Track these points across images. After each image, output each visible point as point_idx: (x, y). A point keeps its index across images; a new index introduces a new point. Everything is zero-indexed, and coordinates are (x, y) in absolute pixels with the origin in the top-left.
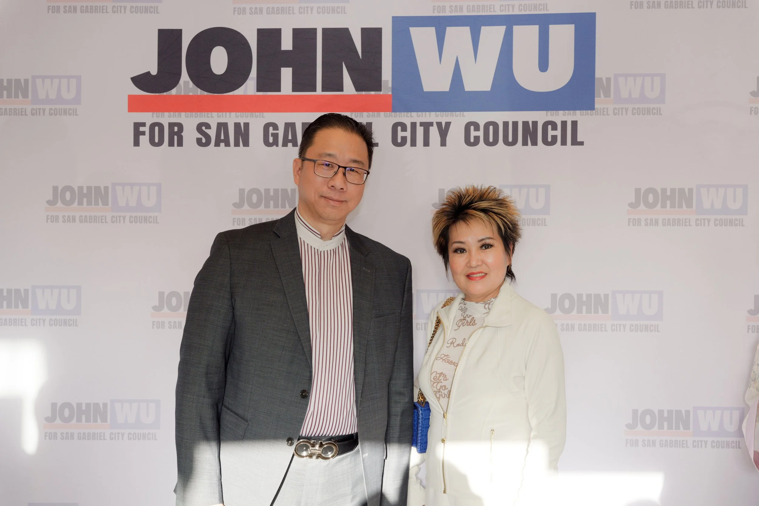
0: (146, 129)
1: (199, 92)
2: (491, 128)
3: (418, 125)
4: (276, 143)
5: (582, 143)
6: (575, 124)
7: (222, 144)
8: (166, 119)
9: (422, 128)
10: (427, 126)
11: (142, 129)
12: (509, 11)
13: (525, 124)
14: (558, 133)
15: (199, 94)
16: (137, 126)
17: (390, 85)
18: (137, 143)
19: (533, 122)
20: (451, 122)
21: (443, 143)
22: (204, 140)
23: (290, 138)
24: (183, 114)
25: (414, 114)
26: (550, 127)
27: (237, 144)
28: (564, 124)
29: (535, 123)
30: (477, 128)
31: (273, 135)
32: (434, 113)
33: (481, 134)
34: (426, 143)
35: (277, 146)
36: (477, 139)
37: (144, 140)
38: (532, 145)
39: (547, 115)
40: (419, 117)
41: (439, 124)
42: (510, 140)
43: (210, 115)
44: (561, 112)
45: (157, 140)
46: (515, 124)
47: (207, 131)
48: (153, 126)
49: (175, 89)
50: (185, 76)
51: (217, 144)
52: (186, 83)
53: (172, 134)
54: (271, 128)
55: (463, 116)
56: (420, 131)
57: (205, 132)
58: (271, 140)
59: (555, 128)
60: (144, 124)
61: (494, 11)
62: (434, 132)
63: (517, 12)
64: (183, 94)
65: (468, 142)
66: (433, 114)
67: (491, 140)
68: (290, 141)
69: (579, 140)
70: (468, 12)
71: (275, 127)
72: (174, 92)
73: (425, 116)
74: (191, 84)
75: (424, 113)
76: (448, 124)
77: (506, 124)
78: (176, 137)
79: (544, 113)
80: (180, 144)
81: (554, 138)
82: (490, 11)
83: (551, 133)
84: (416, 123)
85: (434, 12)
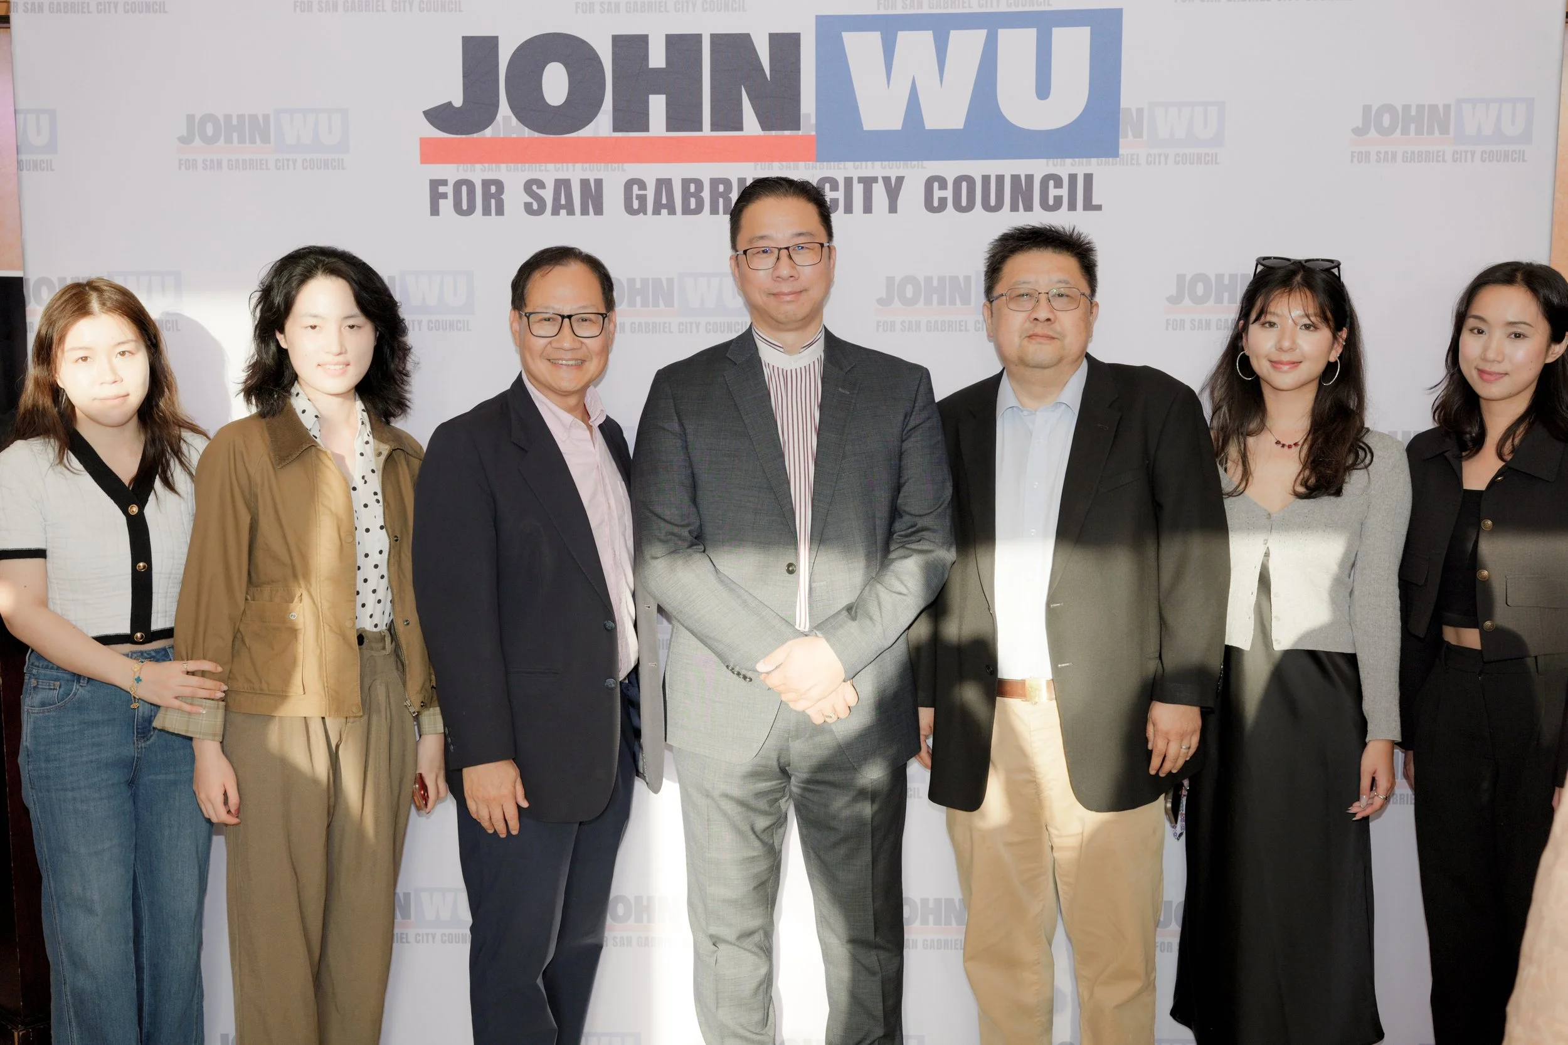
0: (449, 190)
1: (527, 132)
2: (964, 184)
3: (855, 181)
4: (643, 209)
5: (1099, 208)
6: (1088, 178)
7: (563, 212)
8: (478, 174)
9: (861, 185)
10: (868, 182)
11: (442, 189)
12: (992, 6)
13: (1015, 179)
14: (1064, 192)
15: (527, 136)
16: (435, 184)
17: (813, 121)
18: (435, 211)
19: (1027, 176)
20: (903, 177)
21: (893, 209)
22: (535, 206)
23: (664, 201)
24: (503, 166)
25: (849, 164)
26: (1051, 183)
27: (584, 212)
28: (1073, 178)
29: (1030, 178)
30: (943, 185)
31: (639, 197)
32: (880, 163)
33: (948, 194)
34: (868, 209)
35: (645, 213)
36: (943, 201)
37: (447, 205)
38: (1025, 210)
39: (1047, 165)
40: (856, 170)
41: (887, 180)
42: (993, 202)
43: (543, 168)
44: (1068, 161)
45: (465, 207)
46: (1000, 179)
47: (540, 192)
48: (458, 185)
49: (490, 128)
50: (504, 108)
51: (555, 212)
52: (504, 118)
53: (487, 196)
54: (635, 187)
55: (923, 167)
56: (858, 190)
57: (537, 193)
58: (636, 205)
59: (1059, 183)
60: (444, 183)
61: (970, 7)
62: (879, 190)
63: (1003, 8)
64: (502, 136)
65: (929, 207)
66: (878, 164)
67: (964, 203)
68: (664, 206)
69: (1095, 202)
70: (930, 7)
71: (642, 185)
72: (488, 132)
73: (866, 168)
74: (514, 120)
75: (864, 163)
76: (900, 180)
77: (986, 179)
78: (493, 201)
79: (1044, 161)
80: (500, 211)
81: (1058, 200)
82: (964, 7)
83: (1053, 192)
84: (851, 178)
85: (878, 9)
